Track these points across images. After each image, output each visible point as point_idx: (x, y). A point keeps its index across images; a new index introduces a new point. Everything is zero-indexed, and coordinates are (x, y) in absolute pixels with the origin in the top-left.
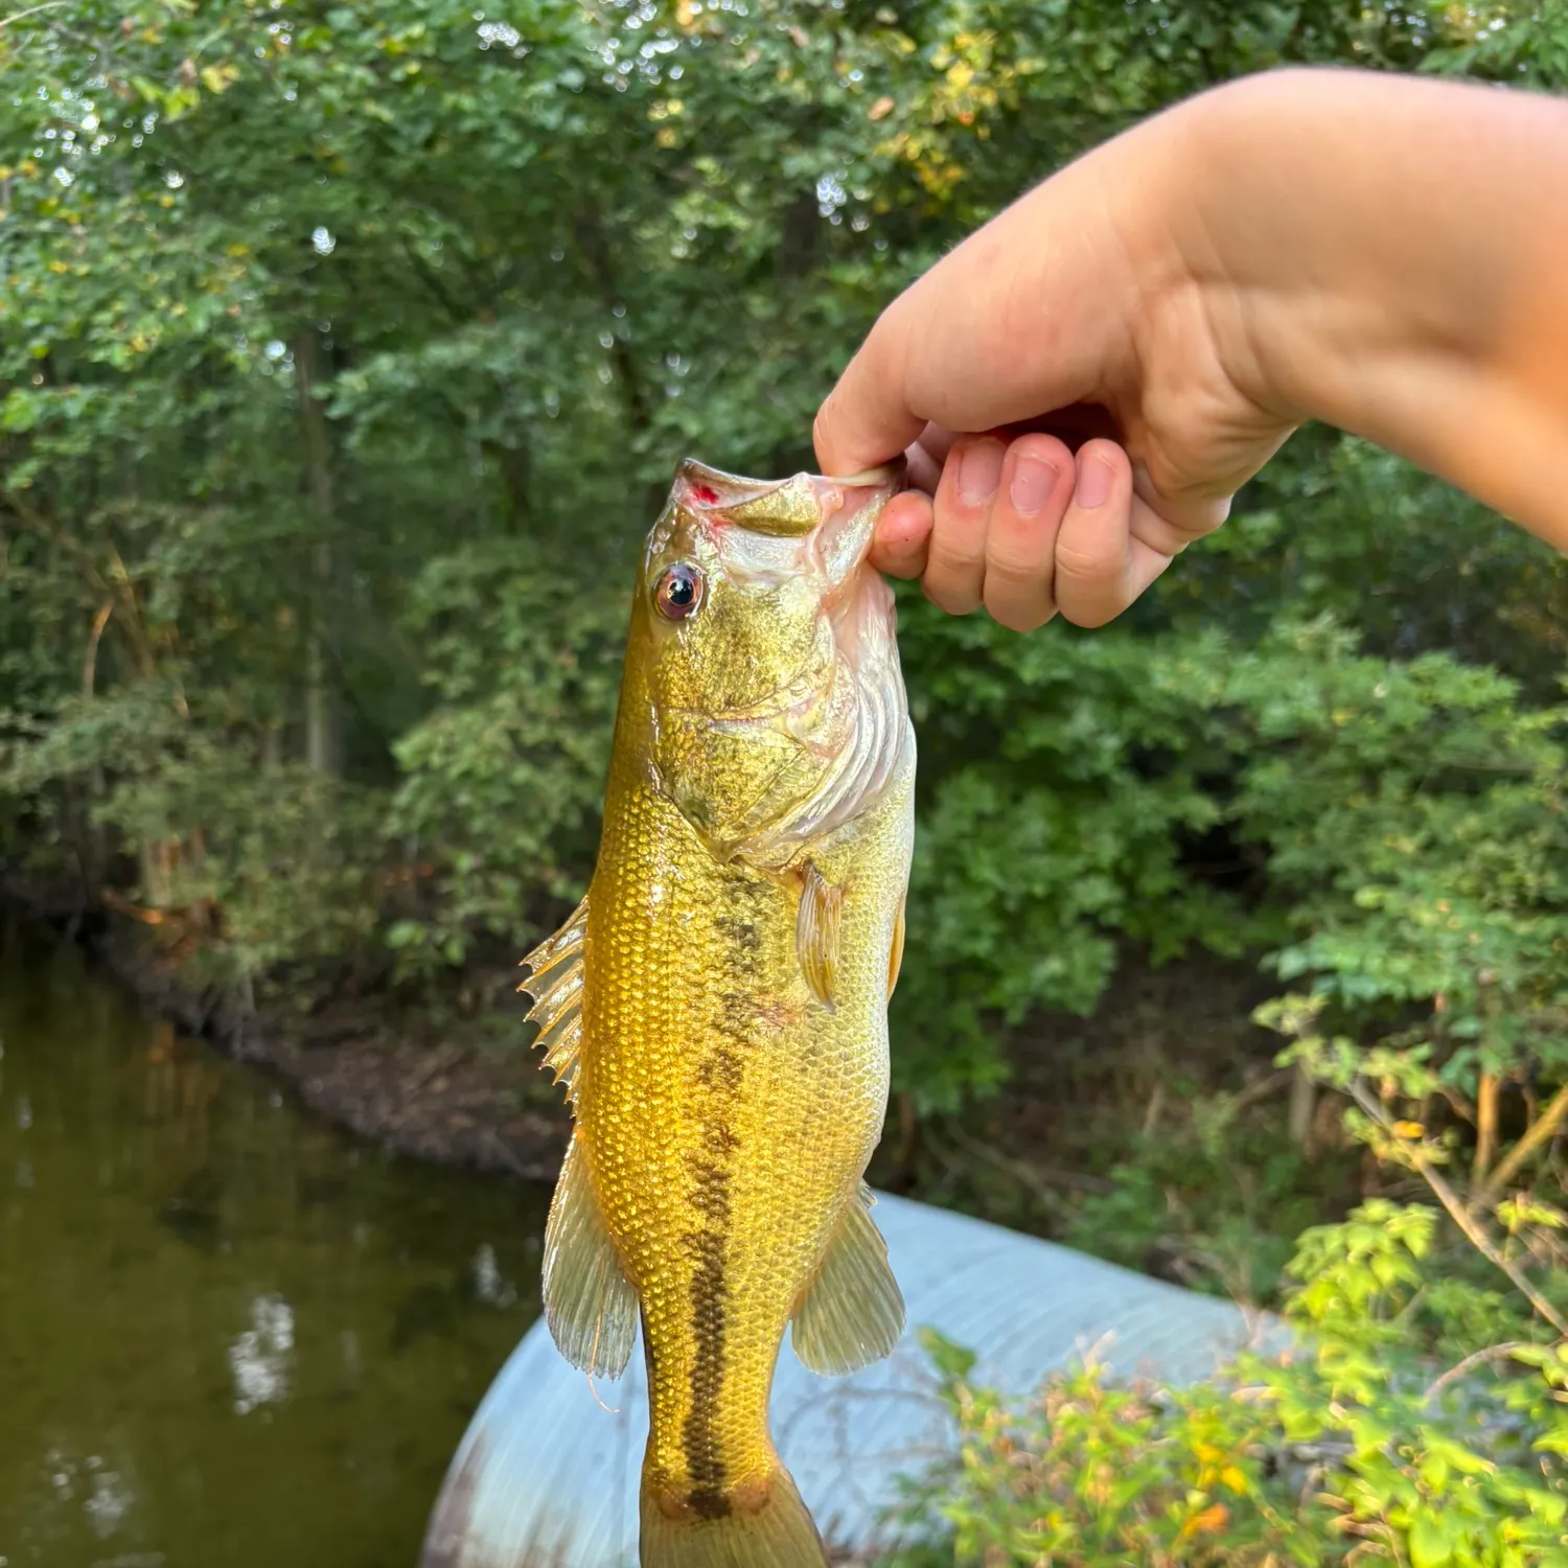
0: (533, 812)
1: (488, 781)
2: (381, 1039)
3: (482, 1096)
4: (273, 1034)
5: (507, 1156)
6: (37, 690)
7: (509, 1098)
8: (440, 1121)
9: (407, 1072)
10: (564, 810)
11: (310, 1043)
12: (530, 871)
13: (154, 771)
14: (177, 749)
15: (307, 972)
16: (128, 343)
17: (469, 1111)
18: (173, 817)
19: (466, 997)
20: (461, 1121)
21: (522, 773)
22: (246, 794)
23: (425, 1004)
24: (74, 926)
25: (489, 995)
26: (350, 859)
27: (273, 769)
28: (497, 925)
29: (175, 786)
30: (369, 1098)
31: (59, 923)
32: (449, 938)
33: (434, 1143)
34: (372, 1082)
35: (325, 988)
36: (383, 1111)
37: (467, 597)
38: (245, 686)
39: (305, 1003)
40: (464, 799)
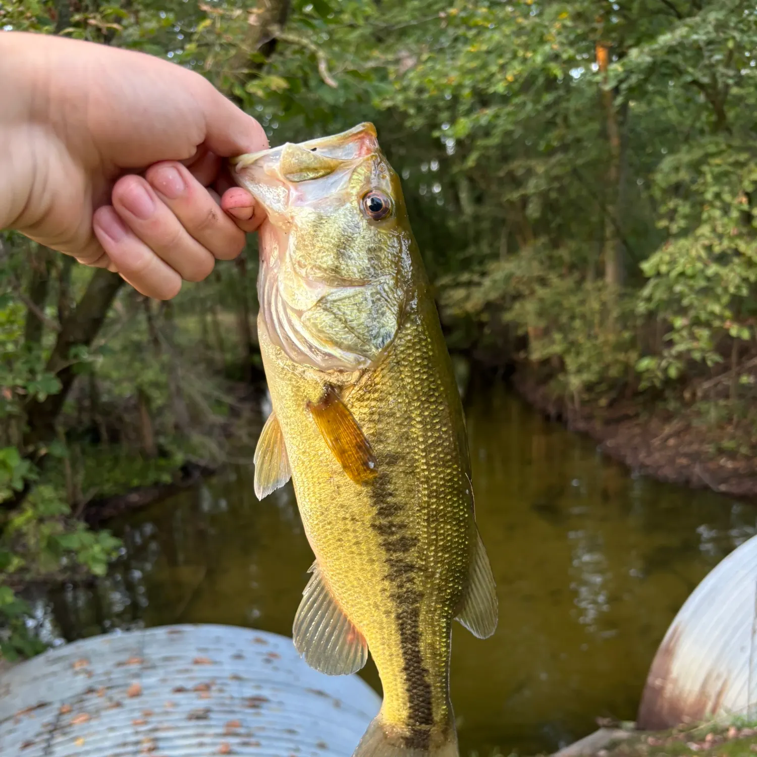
0: (719, 290)
1: (693, 277)
2: (643, 418)
3: (695, 447)
4: (589, 418)
5: (707, 479)
6: (481, 262)
7: (710, 449)
8: (672, 461)
9: (656, 436)
10: (738, 287)
11: (608, 422)
12: (717, 323)
13: (533, 292)
14: (543, 281)
15: (603, 387)
16: (506, 79)
17: (686, 455)
18: (541, 314)
19: (687, 395)
20: (684, 461)
21: (713, 269)
22: (574, 300)
23: (665, 400)
24: (501, 371)
25: (699, 394)
26: (625, 327)
27: (589, 285)
28: (697, 356)
29: (542, 300)
30: (635, 449)
31: (495, 370)
32: (670, 364)
33: (668, 473)
34: (637, 440)
35: (613, 394)
36: (642, 455)
37: (684, 175)
38: (573, 244)
39: (603, 402)
40: (678, 288)
